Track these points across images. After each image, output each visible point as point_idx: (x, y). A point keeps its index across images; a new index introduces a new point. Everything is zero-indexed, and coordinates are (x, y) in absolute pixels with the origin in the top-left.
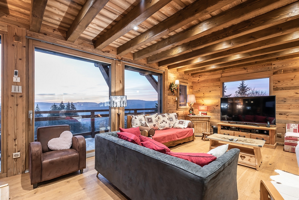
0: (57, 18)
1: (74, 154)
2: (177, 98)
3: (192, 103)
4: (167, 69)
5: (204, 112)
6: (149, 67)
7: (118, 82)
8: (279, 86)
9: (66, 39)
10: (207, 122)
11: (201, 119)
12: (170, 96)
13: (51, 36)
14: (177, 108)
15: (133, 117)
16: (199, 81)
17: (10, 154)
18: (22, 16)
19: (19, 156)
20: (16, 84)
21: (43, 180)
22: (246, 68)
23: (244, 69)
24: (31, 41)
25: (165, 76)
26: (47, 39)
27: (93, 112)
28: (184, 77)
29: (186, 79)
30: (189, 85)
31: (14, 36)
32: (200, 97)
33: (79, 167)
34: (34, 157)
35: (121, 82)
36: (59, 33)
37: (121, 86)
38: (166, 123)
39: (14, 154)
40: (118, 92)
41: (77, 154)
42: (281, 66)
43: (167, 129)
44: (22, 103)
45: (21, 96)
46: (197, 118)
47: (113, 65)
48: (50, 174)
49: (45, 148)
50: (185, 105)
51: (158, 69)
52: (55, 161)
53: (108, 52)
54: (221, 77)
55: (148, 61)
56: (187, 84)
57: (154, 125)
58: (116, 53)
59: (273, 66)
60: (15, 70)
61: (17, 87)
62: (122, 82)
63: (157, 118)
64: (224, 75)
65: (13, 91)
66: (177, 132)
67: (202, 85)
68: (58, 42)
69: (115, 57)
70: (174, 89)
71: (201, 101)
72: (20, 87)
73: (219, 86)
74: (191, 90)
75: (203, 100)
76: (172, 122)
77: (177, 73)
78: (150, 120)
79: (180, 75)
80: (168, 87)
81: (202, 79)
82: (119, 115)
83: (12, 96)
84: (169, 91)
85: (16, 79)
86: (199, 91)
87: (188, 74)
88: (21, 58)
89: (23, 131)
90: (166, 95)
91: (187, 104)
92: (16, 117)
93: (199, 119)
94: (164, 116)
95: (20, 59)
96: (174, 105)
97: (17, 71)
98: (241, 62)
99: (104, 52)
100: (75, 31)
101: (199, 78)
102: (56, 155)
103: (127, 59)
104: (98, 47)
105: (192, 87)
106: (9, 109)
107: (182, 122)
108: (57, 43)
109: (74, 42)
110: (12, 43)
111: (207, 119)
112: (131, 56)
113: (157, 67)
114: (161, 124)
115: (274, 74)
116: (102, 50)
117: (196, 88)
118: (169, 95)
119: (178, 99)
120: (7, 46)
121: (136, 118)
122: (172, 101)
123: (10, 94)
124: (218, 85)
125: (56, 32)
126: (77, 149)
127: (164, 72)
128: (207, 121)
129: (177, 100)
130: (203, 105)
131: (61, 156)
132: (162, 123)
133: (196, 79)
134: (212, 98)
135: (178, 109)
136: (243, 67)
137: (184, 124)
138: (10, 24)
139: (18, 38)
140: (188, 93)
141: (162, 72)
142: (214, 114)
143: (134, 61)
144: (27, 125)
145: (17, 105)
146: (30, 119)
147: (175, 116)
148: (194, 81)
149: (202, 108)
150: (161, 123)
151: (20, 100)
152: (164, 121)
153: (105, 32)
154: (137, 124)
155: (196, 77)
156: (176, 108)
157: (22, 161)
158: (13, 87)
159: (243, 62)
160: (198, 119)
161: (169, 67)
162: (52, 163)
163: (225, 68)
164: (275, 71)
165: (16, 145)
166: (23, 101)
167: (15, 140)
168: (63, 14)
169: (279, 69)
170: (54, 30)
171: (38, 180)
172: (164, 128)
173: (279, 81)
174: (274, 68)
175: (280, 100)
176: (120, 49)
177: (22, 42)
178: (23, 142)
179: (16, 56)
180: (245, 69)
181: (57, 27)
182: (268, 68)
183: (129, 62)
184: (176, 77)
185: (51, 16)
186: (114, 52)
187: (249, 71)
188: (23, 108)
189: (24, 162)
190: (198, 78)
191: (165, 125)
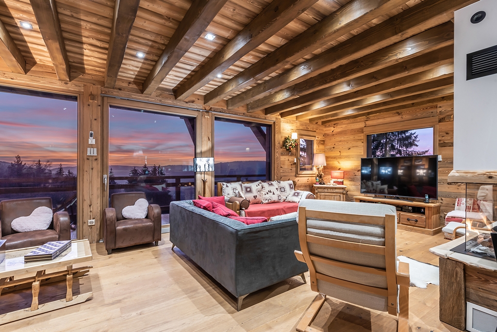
0: (132, 73)
1: (149, 224)
2: (295, 159)
3: (320, 166)
4: (280, 117)
5: (339, 180)
6: (251, 116)
7: (206, 139)
8: (447, 140)
9: (142, 91)
10: (342, 195)
11: (332, 191)
12: (284, 157)
13: (126, 90)
14: (297, 173)
15: (223, 185)
16: (333, 133)
17: (85, 220)
18: (98, 73)
19: (94, 224)
20: (92, 146)
21: (117, 247)
22: (400, 112)
23: (397, 115)
24: (105, 99)
25: (276, 127)
26: (122, 94)
27: (178, 178)
28: (308, 127)
29: (312, 130)
30: (317, 139)
31: (90, 95)
32: (335, 158)
33: (153, 238)
34: (108, 222)
35: (209, 140)
36: (134, 86)
37: (209, 145)
38: (274, 194)
39: (89, 221)
40: (205, 152)
41: (151, 223)
42: (450, 109)
43: (274, 202)
44: (97, 166)
45: (96, 159)
46: (325, 188)
47: (199, 118)
48: (123, 241)
49: (120, 216)
50: (311, 169)
51: (264, 118)
52: (129, 228)
53: (193, 102)
54: (365, 127)
55: (248, 109)
56: (313, 138)
57: (255, 197)
58: (203, 102)
59: (439, 110)
60: (91, 132)
61: (92, 149)
62: (211, 139)
63: (260, 187)
64: (368, 123)
65: (88, 154)
66: (284, 207)
67: (338, 138)
68: (133, 96)
69: (201, 107)
70: (290, 145)
71: (335, 163)
72: (95, 149)
73: (362, 141)
74: (322, 147)
75: (339, 162)
76: (284, 193)
77: (296, 123)
78: (248, 189)
79: (302, 125)
80: (281, 143)
81: (338, 129)
82: (204, 182)
83: (88, 159)
84: (282, 150)
85: (92, 141)
86: (334, 148)
87: (317, 123)
88: (96, 118)
89: (98, 198)
90: (277, 154)
91: (315, 168)
92: (91, 182)
93: (328, 190)
94: (272, 184)
95: (95, 120)
96: (291, 170)
97: (93, 132)
98: (386, 105)
99: (187, 103)
100: (150, 86)
101: (334, 127)
102: (130, 222)
103: (217, 109)
104: (179, 98)
105: (323, 142)
106: (85, 173)
107: (298, 193)
108: (133, 98)
109: (150, 95)
110: (88, 104)
111: (341, 191)
112: (223, 104)
113: (262, 115)
114: (265, 196)
115: (440, 121)
116: (185, 100)
117: (329, 145)
118: (282, 154)
119: (297, 161)
120: (83, 107)
121: (227, 186)
122: (287, 163)
123: (85, 158)
124: (360, 138)
125: (131, 86)
126: (152, 218)
127: (274, 123)
128: (340, 193)
129: (295, 162)
130: (339, 169)
131: (135, 223)
132: (267, 193)
133: (329, 130)
134: (352, 159)
135: (297, 175)
136: (395, 111)
137: (300, 197)
138: (86, 84)
139: (93, 96)
140: (315, 152)
141: (271, 123)
142: (354, 183)
143: (228, 111)
144: (102, 191)
145: (92, 169)
146: (104, 184)
147: (290, 185)
148: (326, 132)
149: (336, 173)
150: (265, 194)
151: (95, 163)
152: (271, 192)
153: (185, 82)
154: (228, 194)
155: (329, 126)
156: (294, 174)
157: (97, 229)
158: (89, 149)
159: (389, 105)
160: (326, 191)
161: (282, 115)
162: (125, 230)
163: (369, 114)
164: (442, 116)
165: (91, 211)
166: (97, 164)
167: (90, 206)
168: (138, 69)
169: (448, 114)
170: (129, 83)
171: (113, 247)
172: (270, 201)
173: (448, 132)
174: (440, 112)
175: (449, 162)
176: (208, 98)
177: (97, 101)
178: (98, 209)
179: (91, 117)
180: (399, 114)
181: (133, 80)
182: (432, 112)
183: (220, 112)
184: (294, 128)
185: (126, 71)
186: (200, 101)
187: (404, 117)
188: (98, 171)
189: (98, 230)
190: (332, 129)
191: (271, 197)
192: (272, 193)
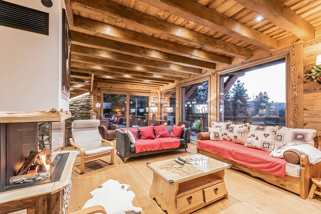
6: (251, 62)
7: (213, 93)
37: (215, 96)
38: (257, 139)
40: (212, 101)
45: (178, 108)
47: (209, 80)
57: (236, 137)
62: (216, 92)
69: (211, 73)
94: (261, 129)
95: (178, 94)
99: (204, 74)
103: (220, 69)
118: (306, 91)
132: (250, 137)
145: (178, 112)
150: (248, 137)
191: (252, 141)
192: (255, 138)
